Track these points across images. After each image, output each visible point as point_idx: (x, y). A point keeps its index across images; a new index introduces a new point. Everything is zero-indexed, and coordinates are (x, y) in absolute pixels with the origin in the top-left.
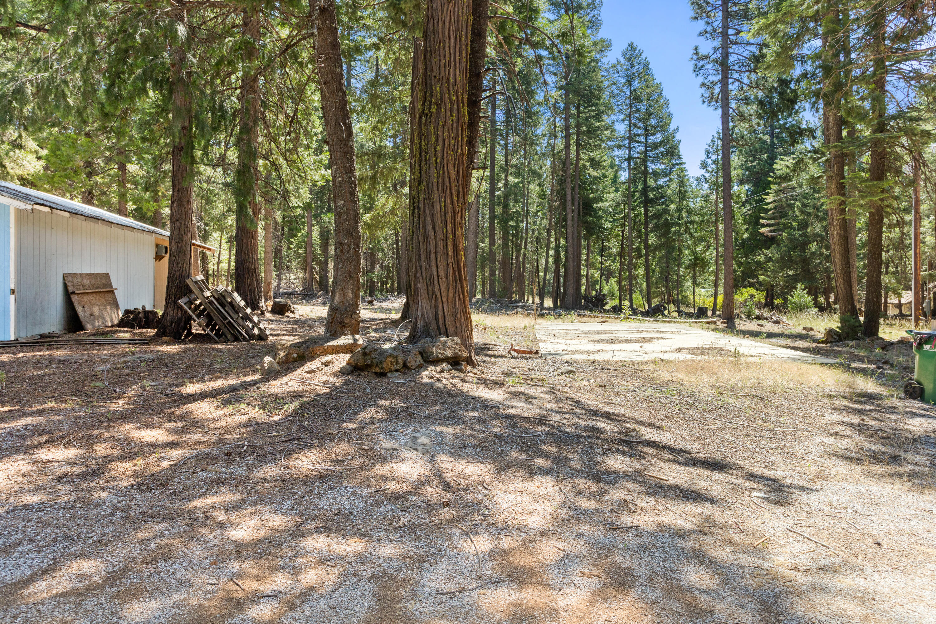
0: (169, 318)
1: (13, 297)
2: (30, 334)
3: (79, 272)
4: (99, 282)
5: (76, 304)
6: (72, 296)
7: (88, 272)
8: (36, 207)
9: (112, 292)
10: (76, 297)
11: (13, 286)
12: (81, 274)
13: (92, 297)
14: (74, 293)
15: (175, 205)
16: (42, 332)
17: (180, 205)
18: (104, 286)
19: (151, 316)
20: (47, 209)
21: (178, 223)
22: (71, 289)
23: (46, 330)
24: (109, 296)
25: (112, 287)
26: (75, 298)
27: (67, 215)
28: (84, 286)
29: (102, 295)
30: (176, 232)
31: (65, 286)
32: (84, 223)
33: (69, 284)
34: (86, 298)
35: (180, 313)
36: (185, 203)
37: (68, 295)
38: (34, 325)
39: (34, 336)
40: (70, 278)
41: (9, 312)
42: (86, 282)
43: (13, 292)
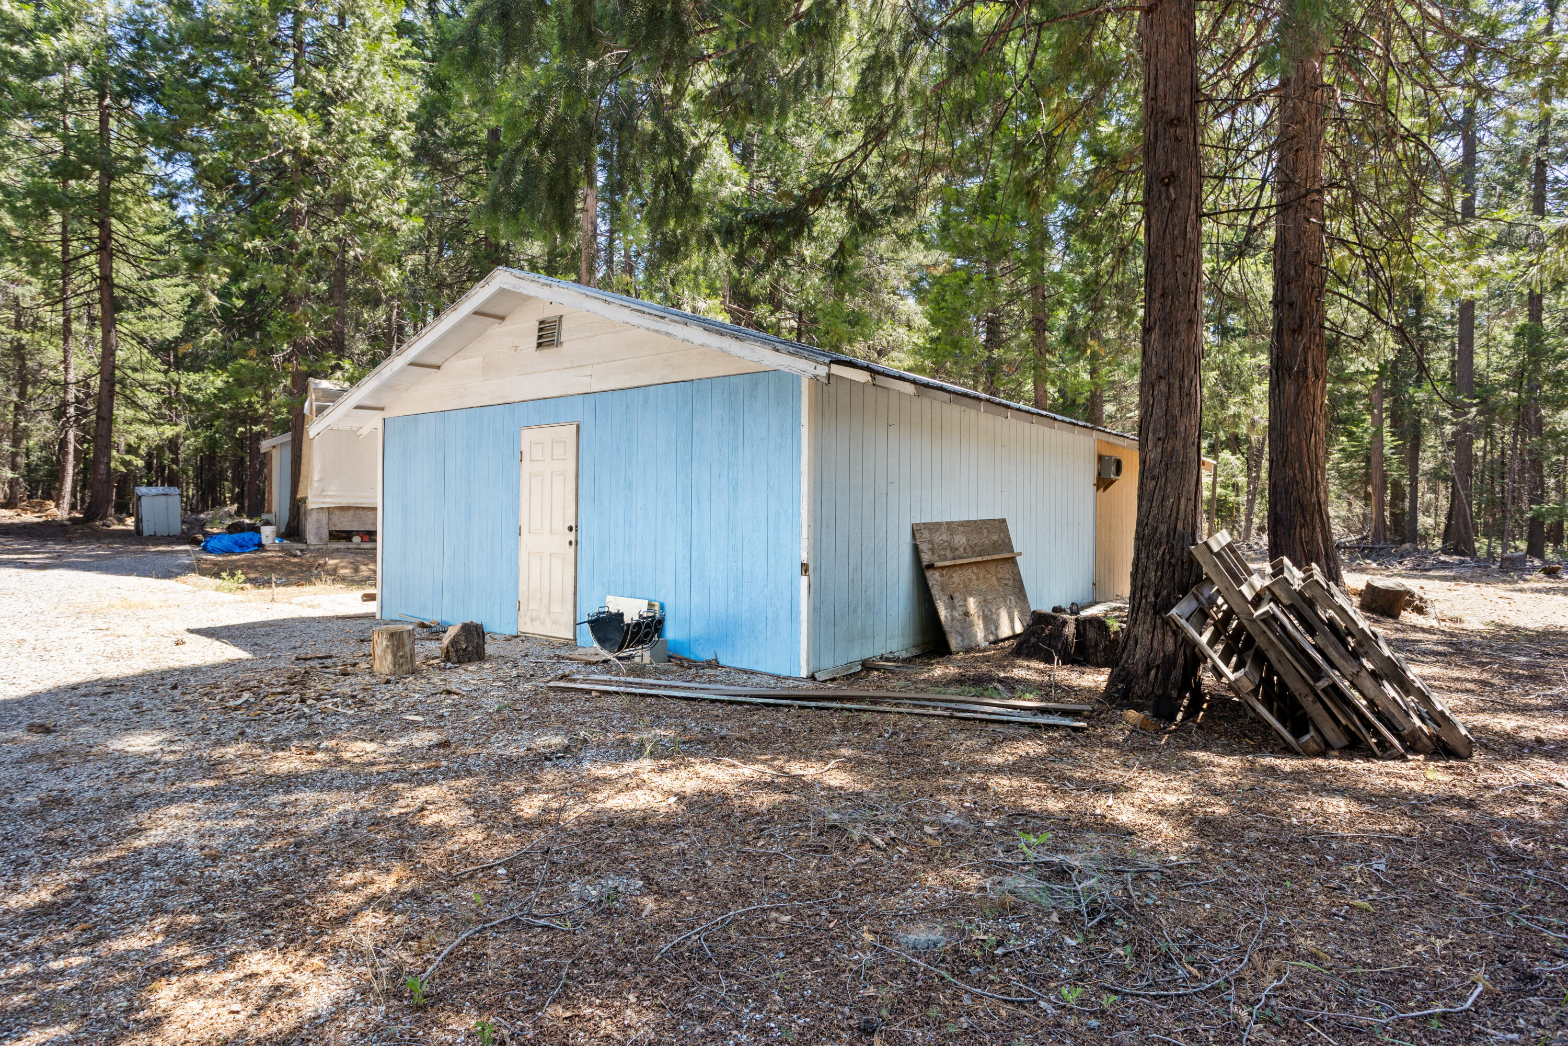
0: (1140, 652)
1: (804, 580)
2: (841, 661)
3: (946, 519)
4: (986, 539)
5: (935, 592)
6: (929, 574)
7: (965, 518)
8: (836, 370)
9: (1012, 561)
10: (937, 575)
11: (804, 557)
12: (949, 524)
13: (969, 573)
14: (931, 566)
15: (1154, 336)
16: (867, 655)
17: (1169, 333)
18: (996, 547)
19: (1091, 634)
20: (862, 377)
21: (1163, 386)
22: (926, 558)
23: (873, 650)
24: (1005, 571)
25: (1011, 550)
26: (934, 578)
27: (909, 389)
28: (954, 549)
29: (992, 568)
30: (1158, 411)
31: (916, 550)
32: (947, 407)
33: (924, 547)
34: (957, 577)
35: (1170, 641)
36: (1183, 327)
37: (921, 570)
38: (850, 640)
39: (849, 664)
40: (926, 534)
41: (799, 613)
42: (960, 540)
43: (805, 568)
